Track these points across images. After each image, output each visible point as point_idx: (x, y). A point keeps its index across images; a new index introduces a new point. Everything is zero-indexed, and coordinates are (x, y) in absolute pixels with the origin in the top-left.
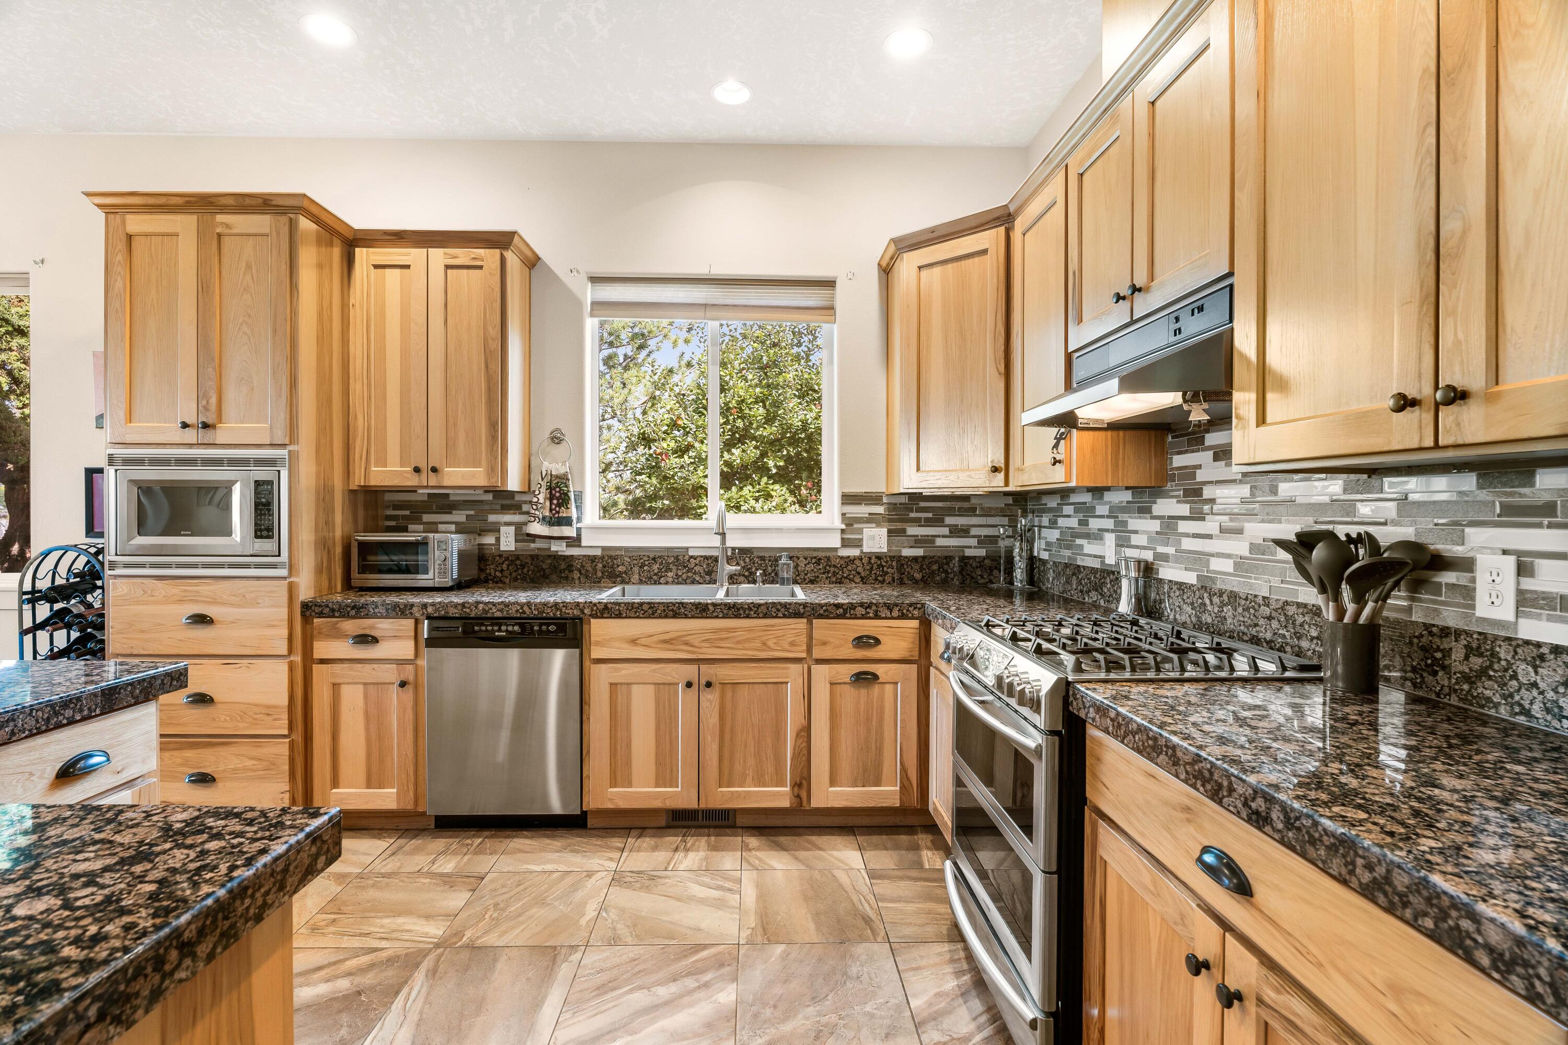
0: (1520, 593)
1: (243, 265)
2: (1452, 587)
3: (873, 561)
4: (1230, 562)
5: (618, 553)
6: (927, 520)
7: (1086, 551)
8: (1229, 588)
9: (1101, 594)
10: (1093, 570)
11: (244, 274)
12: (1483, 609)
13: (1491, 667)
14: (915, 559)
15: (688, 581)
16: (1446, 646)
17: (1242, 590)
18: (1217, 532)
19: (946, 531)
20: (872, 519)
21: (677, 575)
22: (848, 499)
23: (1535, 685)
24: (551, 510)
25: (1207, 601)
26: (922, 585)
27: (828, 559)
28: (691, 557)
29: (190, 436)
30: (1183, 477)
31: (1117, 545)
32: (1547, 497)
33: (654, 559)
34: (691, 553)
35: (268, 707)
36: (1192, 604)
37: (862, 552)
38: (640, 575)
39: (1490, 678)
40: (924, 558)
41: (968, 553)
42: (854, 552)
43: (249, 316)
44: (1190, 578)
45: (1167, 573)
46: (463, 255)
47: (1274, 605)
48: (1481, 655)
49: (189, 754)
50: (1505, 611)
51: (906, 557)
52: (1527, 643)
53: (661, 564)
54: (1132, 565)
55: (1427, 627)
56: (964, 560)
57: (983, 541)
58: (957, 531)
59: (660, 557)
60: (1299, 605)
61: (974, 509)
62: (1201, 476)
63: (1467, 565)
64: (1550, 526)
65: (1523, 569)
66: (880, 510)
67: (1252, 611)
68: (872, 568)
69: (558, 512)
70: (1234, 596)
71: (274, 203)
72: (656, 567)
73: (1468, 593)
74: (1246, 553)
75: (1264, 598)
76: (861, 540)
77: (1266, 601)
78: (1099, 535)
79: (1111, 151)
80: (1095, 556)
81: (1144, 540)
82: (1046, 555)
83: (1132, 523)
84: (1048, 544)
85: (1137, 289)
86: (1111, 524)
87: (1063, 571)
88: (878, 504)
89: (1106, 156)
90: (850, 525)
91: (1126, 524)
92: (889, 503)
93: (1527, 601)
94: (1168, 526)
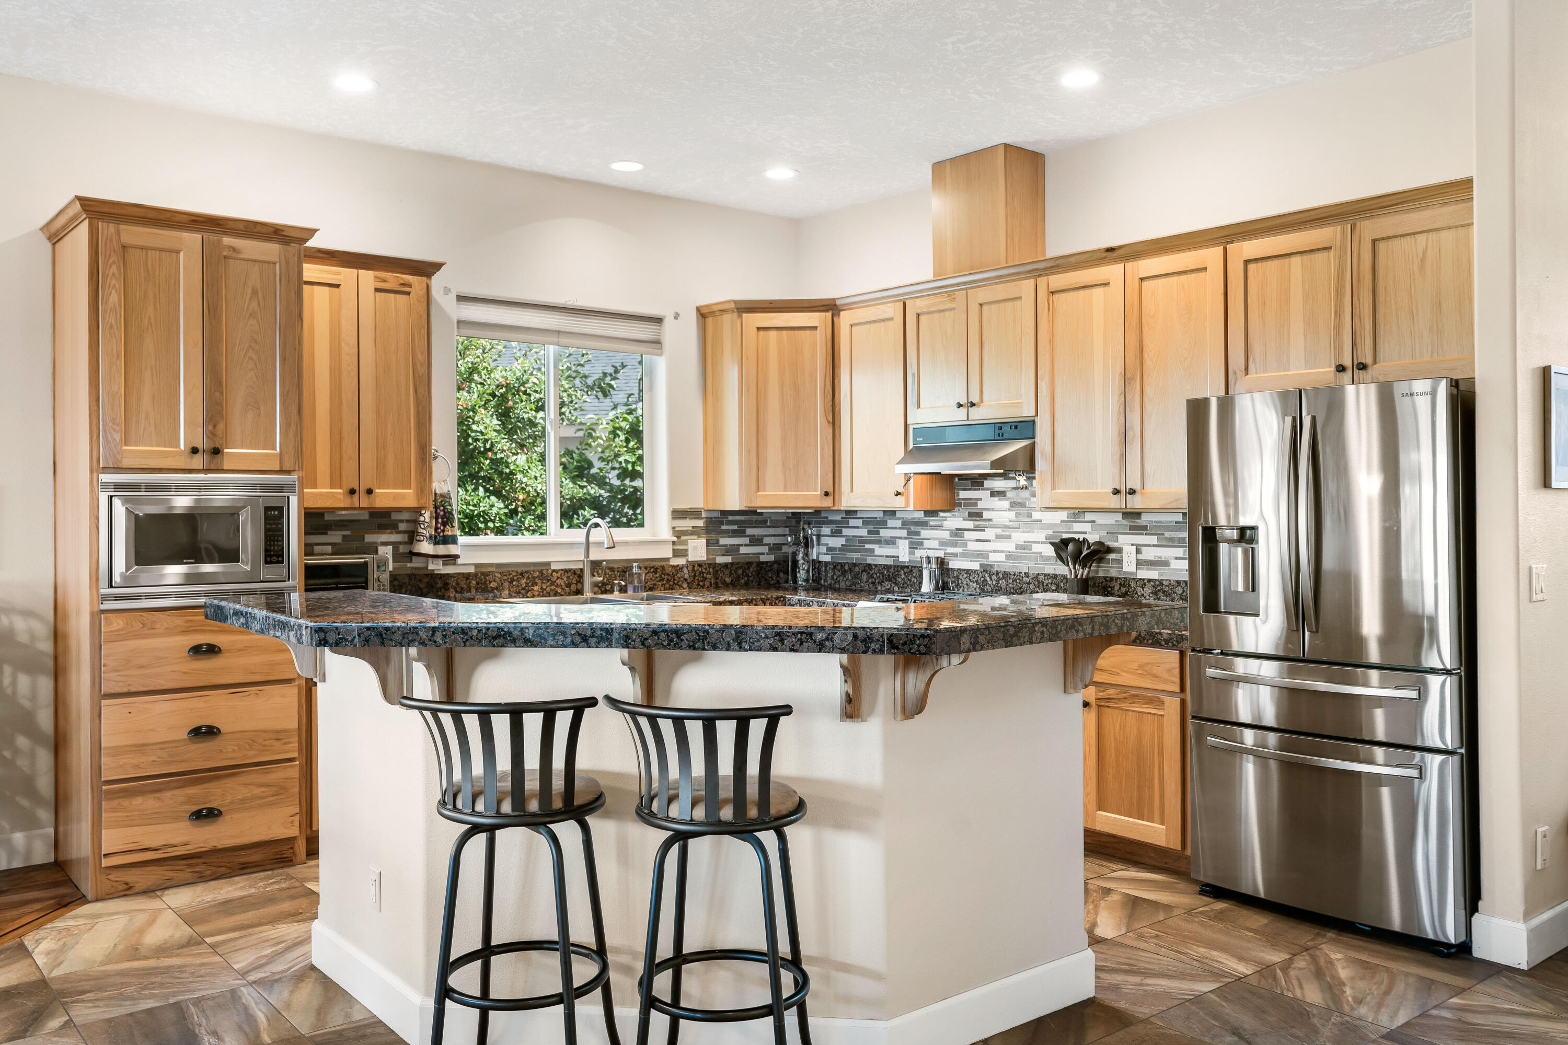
0: (1137, 560)
1: (249, 291)
2: (1114, 560)
3: (696, 569)
4: (1004, 555)
5: (491, 569)
6: (734, 531)
7: (876, 553)
8: (1003, 570)
9: (894, 583)
10: (887, 567)
11: (251, 299)
12: (1125, 568)
13: (1128, 591)
14: (726, 565)
15: (552, 593)
16: (1112, 585)
17: (1012, 571)
18: (994, 538)
19: (746, 540)
20: (694, 532)
21: (542, 588)
22: (678, 514)
23: (1143, 595)
24: (436, 529)
25: (988, 579)
26: (731, 586)
27: (663, 567)
28: (554, 571)
29: (198, 462)
30: (966, 505)
31: (910, 548)
32: (1145, 524)
33: (522, 574)
34: (553, 567)
35: (278, 732)
36: (977, 581)
37: (687, 561)
38: (510, 590)
39: (1128, 595)
40: (732, 564)
41: (763, 558)
42: (681, 561)
43: (256, 342)
44: (975, 566)
45: (954, 564)
46: (393, 279)
47: (1031, 576)
48: (1125, 587)
49: (192, 791)
50: (1133, 568)
51: (719, 564)
52: (1140, 579)
53: (528, 578)
54: (933, 561)
55: (1105, 578)
56: (760, 564)
57: (775, 548)
58: (756, 541)
59: (527, 572)
60: (1045, 575)
61: (766, 522)
62: (981, 505)
64: (1146, 534)
65: (1138, 551)
66: (700, 523)
67: (1018, 581)
68: (695, 575)
69: (443, 531)
70: (1006, 575)
71: (284, 233)
72: (523, 581)
73: (1120, 562)
74: (1014, 550)
75: (1025, 573)
76: (686, 550)
77: (1027, 575)
78: (892, 542)
79: (947, 313)
80: (887, 556)
81: (935, 544)
82: (828, 558)
83: (925, 533)
84: (830, 549)
85: (973, 405)
86: (904, 533)
87: (850, 569)
88: (699, 518)
89: (942, 314)
90: (678, 537)
91: (918, 533)
92: (706, 518)
93: (1140, 563)
94: (956, 535)
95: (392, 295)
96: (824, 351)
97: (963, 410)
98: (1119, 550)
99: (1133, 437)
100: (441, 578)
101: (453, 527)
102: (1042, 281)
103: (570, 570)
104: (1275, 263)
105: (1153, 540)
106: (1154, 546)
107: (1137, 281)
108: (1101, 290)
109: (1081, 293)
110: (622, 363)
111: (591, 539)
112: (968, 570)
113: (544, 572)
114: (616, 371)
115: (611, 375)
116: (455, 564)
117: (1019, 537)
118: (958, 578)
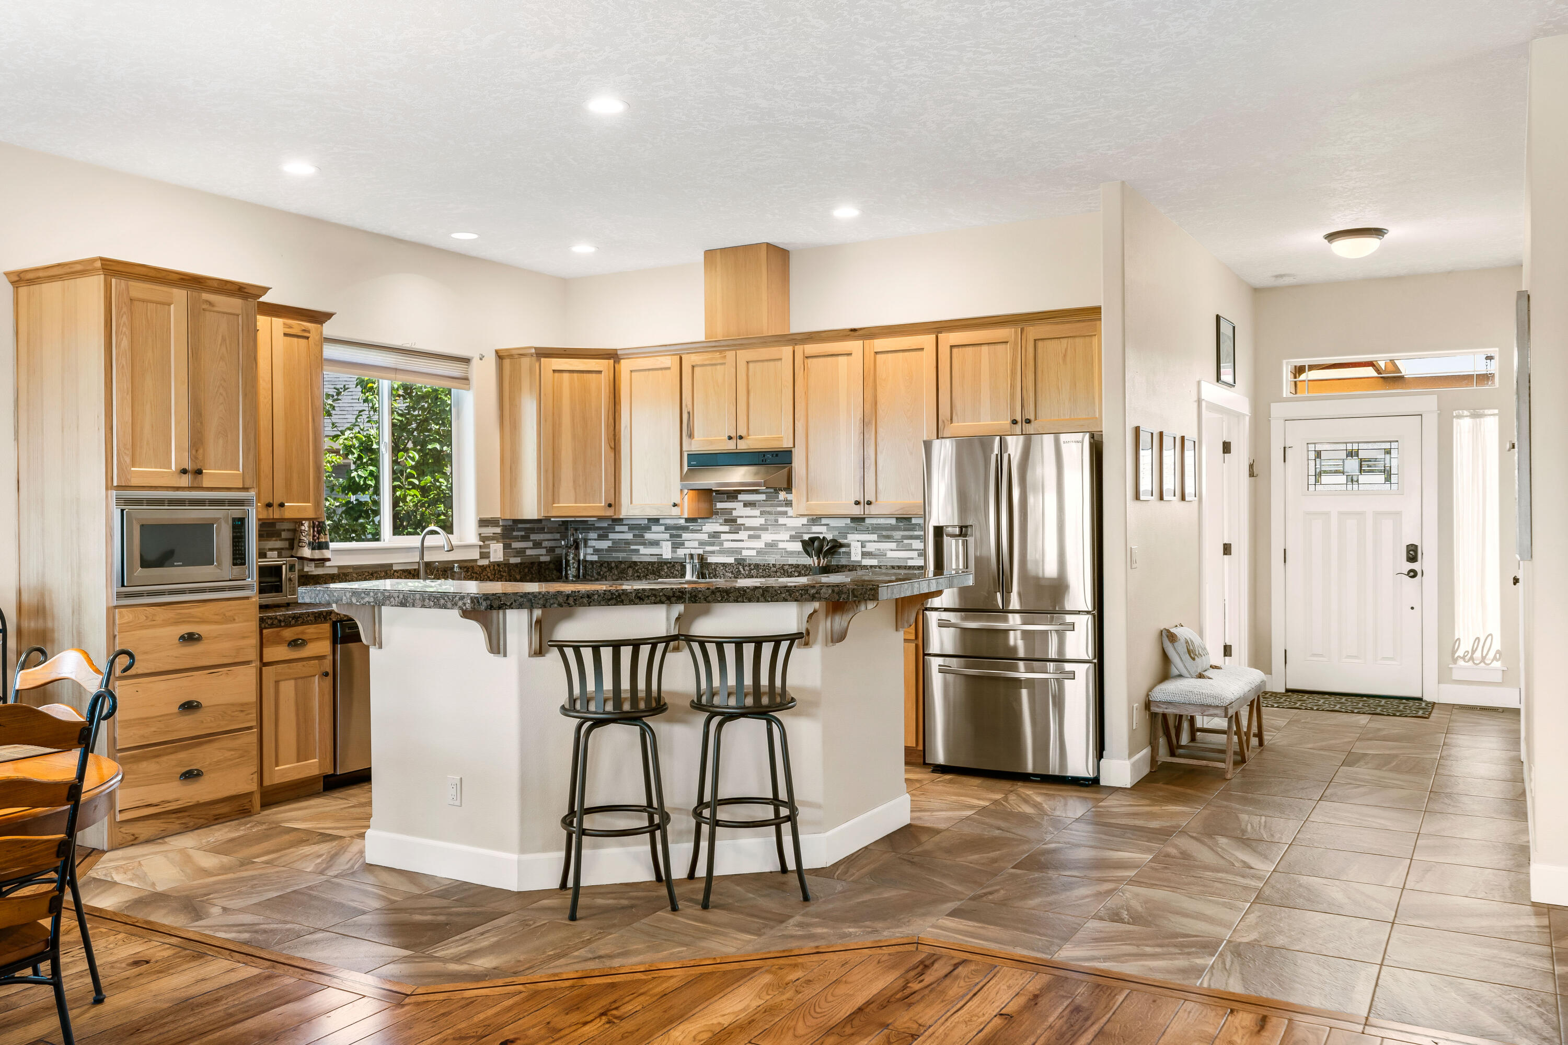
0: (862, 552)
1: (220, 338)
2: (843, 552)
3: (495, 567)
4: (755, 551)
5: (350, 570)
6: (522, 536)
7: (641, 552)
8: (754, 562)
10: (652, 563)
11: (221, 345)
12: (853, 558)
14: (516, 565)
16: (844, 569)
17: (762, 563)
18: (747, 539)
19: (530, 544)
20: (494, 538)
22: (483, 523)
24: (314, 536)
25: (742, 570)
27: (473, 567)
29: (185, 481)
30: (722, 514)
31: (672, 548)
32: (869, 526)
35: (243, 705)
36: (732, 572)
37: (490, 562)
40: (521, 564)
41: (543, 559)
42: (485, 562)
43: (225, 381)
44: (731, 560)
45: (711, 559)
46: (297, 325)
47: (778, 567)
49: (182, 755)
50: (859, 558)
51: (512, 564)
52: (865, 565)
54: (696, 558)
55: (837, 566)
56: (540, 563)
57: (551, 550)
58: (537, 545)
59: (376, 572)
60: (789, 565)
61: (544, 529)
62: (735, 513)
64: (869, 533)
65: (863, 546)
66: (498, 530)
67: (767, 568)
68: (495, 574)
69: (318, 538)
71: (246, 290)
73: (849, 554)
74: (763, 547)
76: (489, 553)
77: (774, 565)
78: (656, 543)
79: (718, 367)
80: (651, 555)
81: (696, 544)
82: (595, 558)
83: (685, 536)
84: (596, 551)
85: (741, 438)
86: (667, 536)
87: (617, 566)
88: (498, 526)
89: (714, 367)
90: (484, 542)
91: (680, 536)
92: (502, 526)
93: (864, 554)
94: (714, 537)
95: (295, 339)
96: (608, 391)
97: (733, 442)
98: (848, 546)
100: (313, 579)
101: (326, 534)
102: (799, 349)
103: (407, 570)
104: (970, 349)
105: (874, 537)
106: (874, 542)
107: (873, 354)
108: (845, 358)
109: (829, 359)
110: (344, 386)
111: (425, 544)
112: (724, 564)
113: (388, 572)
114: (339, 394)
115: (333, 396)
116: (323, 566)
117: (767, 537)
118: (715, 569)
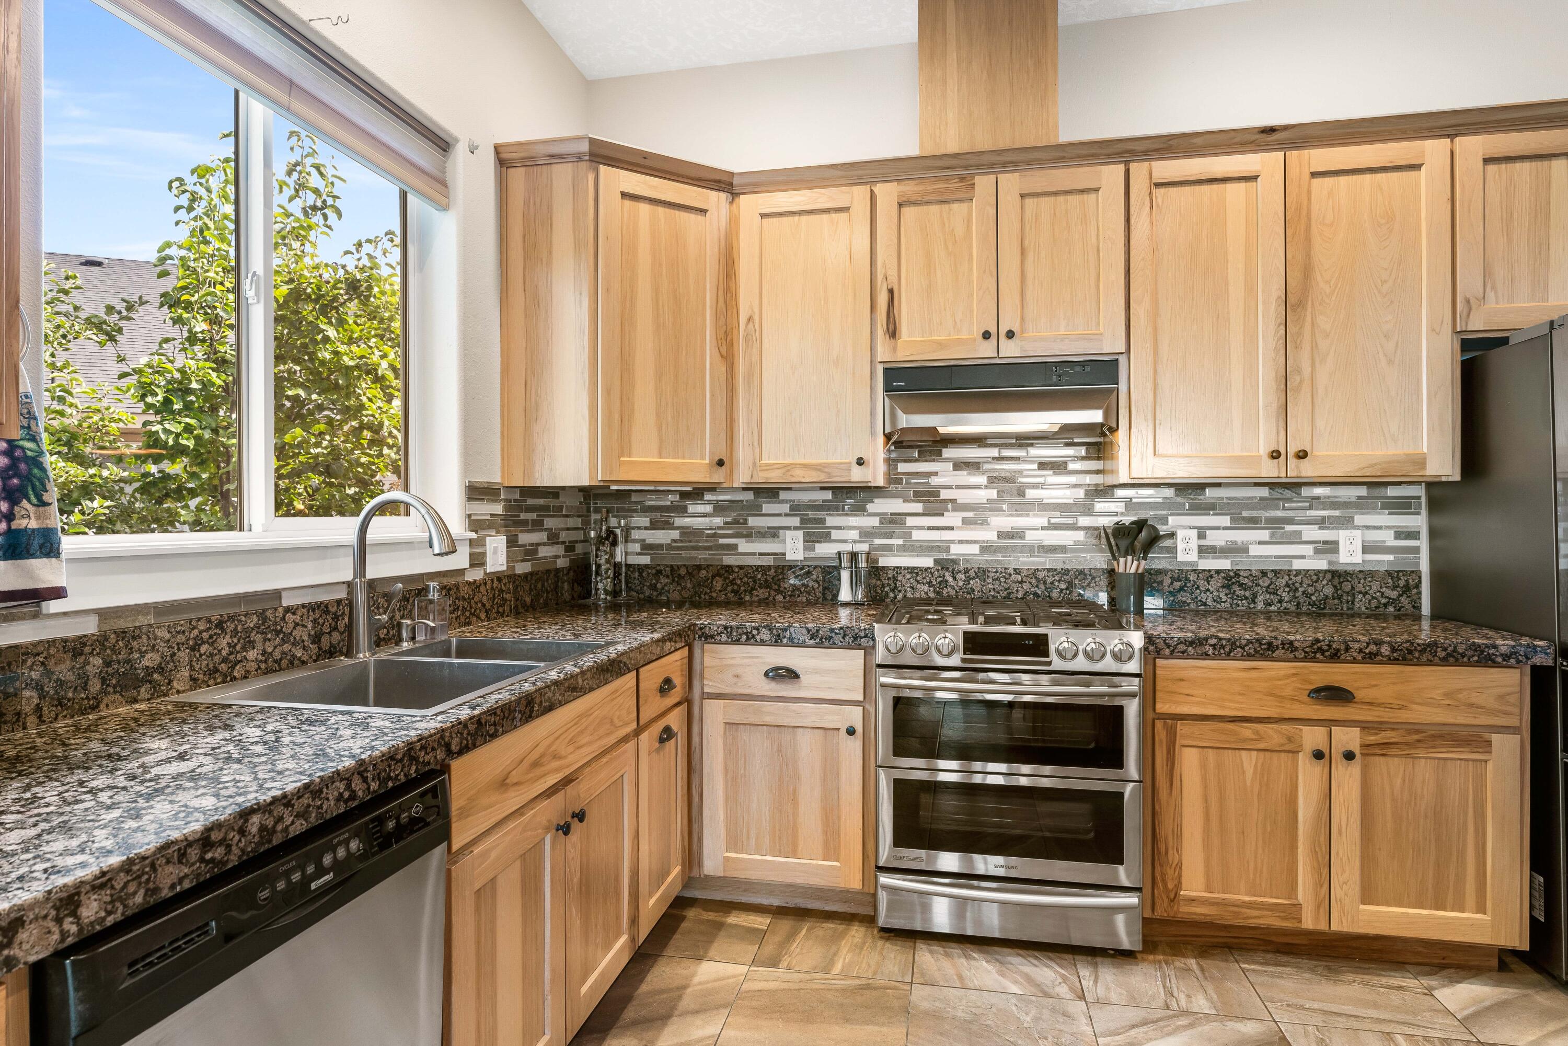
0: (1199, 546)
2: (1161, 547)
3: (495, 585)
4: (977, 546)
5: (142, 620)
6: (532, 522)
7: (741, 550)
8: (976, 566)
9: (775, 590)
10: (765, 569)
12: (1181, 557)
13: (1185, 585)
14: (526, 577)
15: (284, 663)
16: (1159, 579)
17: (991, 566)
18: (960, 524)
19: (545, 537)
20: (491, 524)
21: (264, 653)
22: (474, 492)
23: (1208, 590)
25: (950, 579)
26: (531, 609)
27: (457, 586)
28: (288, 610)
30: (912, 481)
31: (805, 541)
32: (1211, 501)
33: (220, 625)
34: (286, 602)
36: (929, 583)
37: (485, 573)
38: (192, 668)
39: (1185, 591)
40: (531, 574)
41: (559, 563)
42: (476, 575)
44: (927, 562)
45: (890, 561)
47: (1025, 573)
48: (1180, 580)
50: (1193, 557)
51: (519, 576)
52: (1204, 570)
53: (235, 633)
54: (857, 558)
55: (1149, 571)
56: (556, 572)
58: (552, 537)
60: (1049, 570)
62: (937, 481)
63: (1172, 535)
64: (1214, 514)
65: (1201, 536)
66: (498, 509)
67: (1002, 580)
68: (494, 596)
69: (7, 519)
70: (982, 573)
72: (224, 642)
73: (1173, 550)
74: (995, 538)
75: (1015, 569)
76: (484, 554)
77: (1017, 571)
78: (773, 533)
79: (955, 206)
80: (761, 554)
81: (854, 535)
82: (645, 560)
83: (831, 521)
84: (647, 548)
86: (795, 521)
87: (690, 574)
88: (497, 501)
89: (946, 206)
90: (476, 532)
91: (823, 521)
92: (505, 500)
93: (1202, 551)
94: (892, 522)
96: (716, 250)
97: (990, 344)
99: (1301, 382)
102: (1139, 170)
103: (319, 605)
105: (1226, 521)
106: (1223, 528)
107: (1307, 175)
108: (1242, 185)
109: (1206, 188)
112: (913, 569)
113: (269, 613)
116: (36, 616)
117: (1004, 522)
118: (895, 579)
